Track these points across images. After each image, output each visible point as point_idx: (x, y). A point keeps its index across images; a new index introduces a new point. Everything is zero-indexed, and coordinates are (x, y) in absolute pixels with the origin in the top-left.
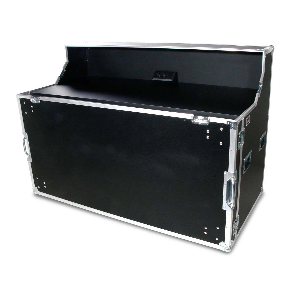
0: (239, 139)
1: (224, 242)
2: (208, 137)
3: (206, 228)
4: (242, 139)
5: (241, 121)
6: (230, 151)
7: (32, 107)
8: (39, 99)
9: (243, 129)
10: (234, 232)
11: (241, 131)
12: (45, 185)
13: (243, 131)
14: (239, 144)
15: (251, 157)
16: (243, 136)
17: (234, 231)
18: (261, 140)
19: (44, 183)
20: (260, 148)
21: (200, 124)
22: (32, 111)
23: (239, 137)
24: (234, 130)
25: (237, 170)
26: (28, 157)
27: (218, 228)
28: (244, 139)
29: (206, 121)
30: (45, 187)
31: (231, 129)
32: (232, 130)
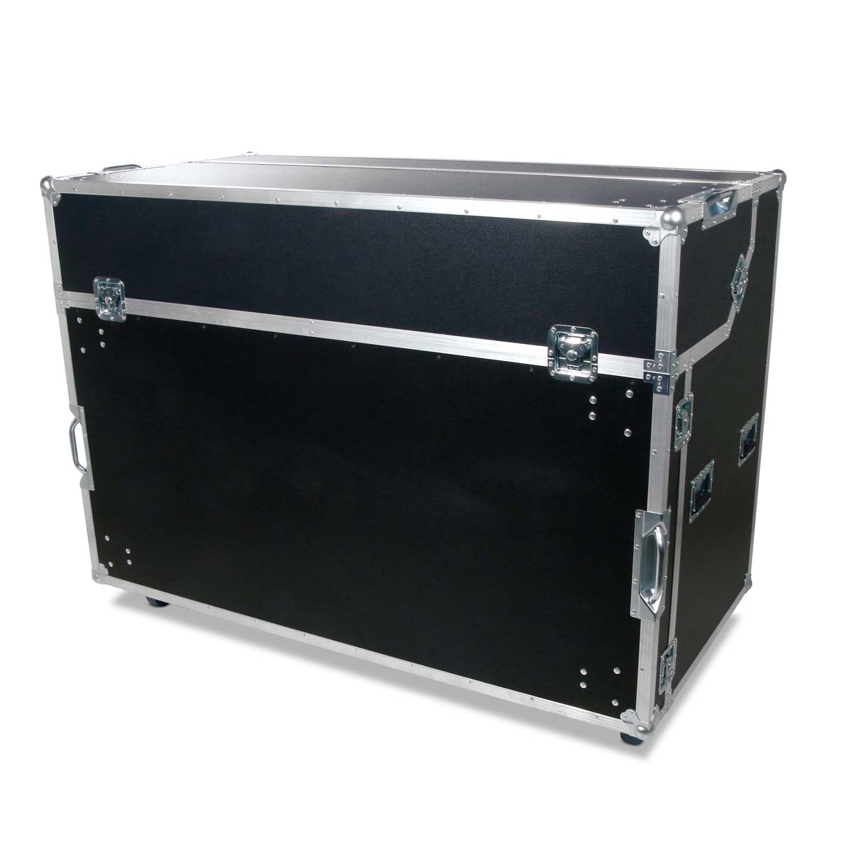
0: (676, 423)
1: (633, 711)
2: (592, 416)
3: (584, 672)
4: (685, 422)
5: (684, 373)
6: (652, 454)
7: (101, 332)
8: (123, 311)
9: (689, 395)
10: (662, 684)
11: (682, 402)
12: (129, 557)
13: (689, 403)
14: (676, 435)
15: (712, 480)
16: (689, 416)
17: (664, 682)
18: (743, 437)
19: (128, 551)
20: (741, 458)
21: (572, 380)
22: (102, 344)
23: (678, 417)
24: (662, 396)
25: (670, 507)
26: (82, 475)
27: (617, 671)
28: (691, 424)
29: (589, 372)
30: (129, 562)
31: (654, 394)
32: (658, 395)
